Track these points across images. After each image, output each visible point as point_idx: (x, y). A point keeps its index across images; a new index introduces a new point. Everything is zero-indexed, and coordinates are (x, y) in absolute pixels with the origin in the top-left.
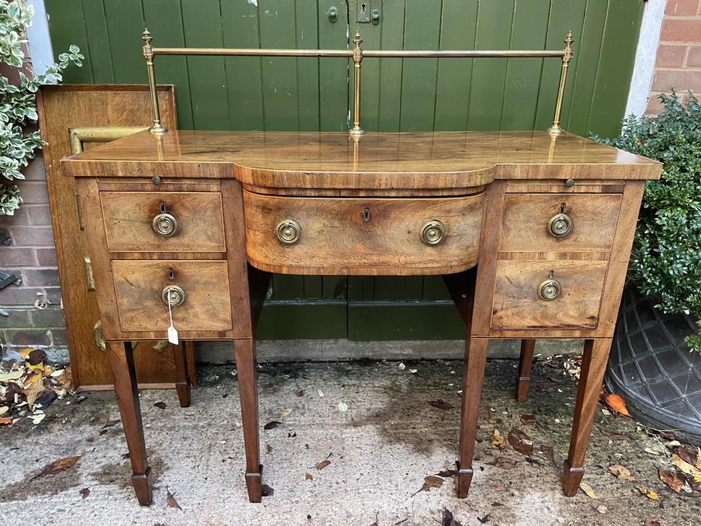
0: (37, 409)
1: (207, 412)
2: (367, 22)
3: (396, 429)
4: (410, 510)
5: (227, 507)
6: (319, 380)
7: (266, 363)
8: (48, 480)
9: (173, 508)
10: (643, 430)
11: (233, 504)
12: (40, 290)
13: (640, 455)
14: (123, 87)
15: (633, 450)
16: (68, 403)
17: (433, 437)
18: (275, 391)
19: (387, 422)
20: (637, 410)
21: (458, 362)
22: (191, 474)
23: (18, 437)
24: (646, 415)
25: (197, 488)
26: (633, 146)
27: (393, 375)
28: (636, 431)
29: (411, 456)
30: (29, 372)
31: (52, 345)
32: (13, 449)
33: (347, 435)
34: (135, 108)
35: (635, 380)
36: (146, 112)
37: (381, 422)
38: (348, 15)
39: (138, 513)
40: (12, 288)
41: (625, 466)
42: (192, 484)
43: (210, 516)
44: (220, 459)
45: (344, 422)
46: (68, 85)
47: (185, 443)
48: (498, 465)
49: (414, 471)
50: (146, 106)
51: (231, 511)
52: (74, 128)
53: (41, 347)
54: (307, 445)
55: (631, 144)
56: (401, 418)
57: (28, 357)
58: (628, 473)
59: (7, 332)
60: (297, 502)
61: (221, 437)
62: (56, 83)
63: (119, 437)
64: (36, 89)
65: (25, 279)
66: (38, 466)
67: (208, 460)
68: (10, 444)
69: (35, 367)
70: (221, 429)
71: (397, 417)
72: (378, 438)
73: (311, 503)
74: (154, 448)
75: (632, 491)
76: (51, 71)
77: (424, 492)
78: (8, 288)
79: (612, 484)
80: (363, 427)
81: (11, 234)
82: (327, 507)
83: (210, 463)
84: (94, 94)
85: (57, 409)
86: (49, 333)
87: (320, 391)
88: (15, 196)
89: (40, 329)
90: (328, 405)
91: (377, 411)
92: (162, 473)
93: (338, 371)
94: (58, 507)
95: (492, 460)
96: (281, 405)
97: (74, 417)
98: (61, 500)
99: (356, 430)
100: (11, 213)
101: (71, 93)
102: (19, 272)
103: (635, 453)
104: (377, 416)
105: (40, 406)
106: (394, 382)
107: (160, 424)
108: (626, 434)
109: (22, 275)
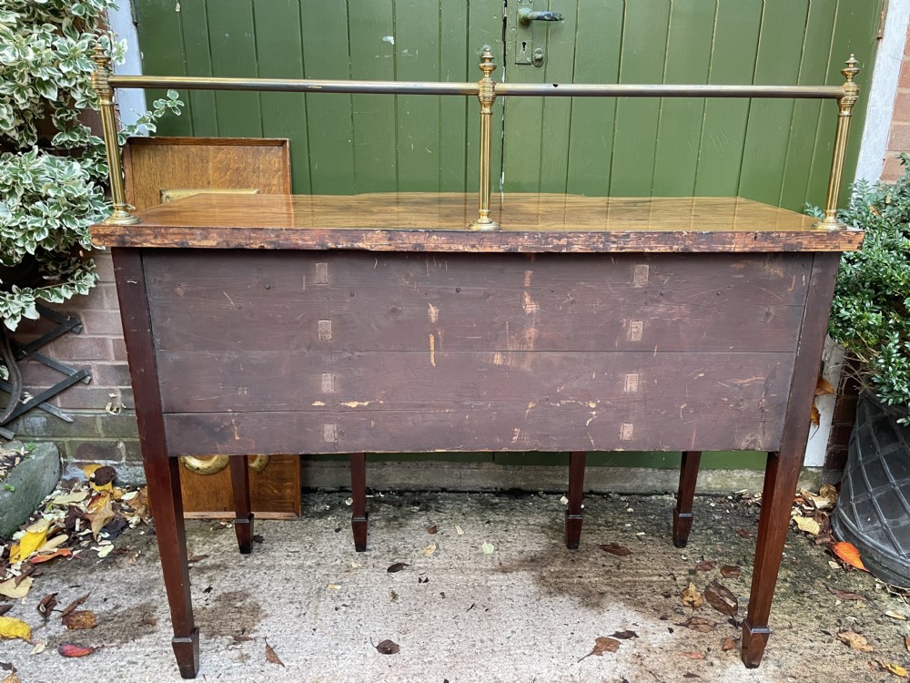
0: (103, 539)
1: (315, 549)
2: (529, 64)
3: (557, 577)
4: (577, 679)
5: (341, 665)
6: (456, 513)
7: (389, 492)
8: (116, 626)
9: (273, 665)
10: (884, 589)
11: (349, 662)
12: (112, 391)
13: (880, 619)
14: (228, 140)
15: (870, 613)
16: (142, 533)
17: (605, 588)
18: (401, 525)
19: (545, 569)
20: (875, 562)
21: (637, 497)
22: (295, 623)
23: (79, 572)
24: (887, 568)
25: (303, 640)
26: (867, 216)
27: (552, 511)
28: (874, 590)
29: (576, 611)
30: (94, 494)
31: (123, 461)
32: (72, 587)
33: (493, 582)
34: (242, 166)
35: (872, 522)
36: (254, 172)
37: (538, 568)
38: (505, 55)
39: (229, 669)
40: (80, 387)
41: (859, 633)
42: (296, 636)
43: (320, 675)
44: (333, 606)
45: (490, 566)
46: (162, 137)
47: (287, 586)
48: (691, 626)
49: (581, 630)
50: (255, 164)
51: (347, 670)
52: (166, 190)
53: (110, 462)
54: (442, 594)
55: (864, 214)
56: (564, 564)
57: (93, 476)
58: (865, 642)
59: (70, 443)
60: (430, 662)
61: (333, 580)
62: (147, 135)
63: (206, 576)
64: (125, 142)
65: (96, 376)
66: (104, 608)
67: (317, 607)
68: (69, 581)
69: (101, 488)
70: (333, 570)
71: (558, 562)
72: (533, 588)
73: (449, 665)
74: (249, 591)
75: (870, 663)
76: (143, 120)
77: (594, 656)
78: (74, 387)
79: (843, 654)
80: (514, 573)
81: (83, 319)
82: (469, 671)
83: (319, 611)
84: (194, 149)
85: (127, 539)
86: (121, 445)
87: (458, 527)
88: (90, 272)
89: (111, 440)
90: (469, 545)
91: (533, 554)
92: (259, 621)
93: (482, 504)
94: (129, 658)
95: (684, 620)
96: (409, 543)
97: (149, 550)
98: (133, 649)
99: (506, 577)
100: (86, 292)
101: (165, 146)
102: (89, 367)
103: (872, 616)
104: (532, 561)
105: (107, 535)
106: (554, 519)
107: (256, 562)
108: (861, 593)
109: (93, 371)
